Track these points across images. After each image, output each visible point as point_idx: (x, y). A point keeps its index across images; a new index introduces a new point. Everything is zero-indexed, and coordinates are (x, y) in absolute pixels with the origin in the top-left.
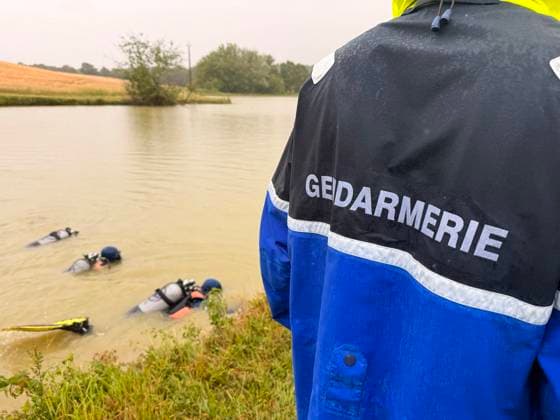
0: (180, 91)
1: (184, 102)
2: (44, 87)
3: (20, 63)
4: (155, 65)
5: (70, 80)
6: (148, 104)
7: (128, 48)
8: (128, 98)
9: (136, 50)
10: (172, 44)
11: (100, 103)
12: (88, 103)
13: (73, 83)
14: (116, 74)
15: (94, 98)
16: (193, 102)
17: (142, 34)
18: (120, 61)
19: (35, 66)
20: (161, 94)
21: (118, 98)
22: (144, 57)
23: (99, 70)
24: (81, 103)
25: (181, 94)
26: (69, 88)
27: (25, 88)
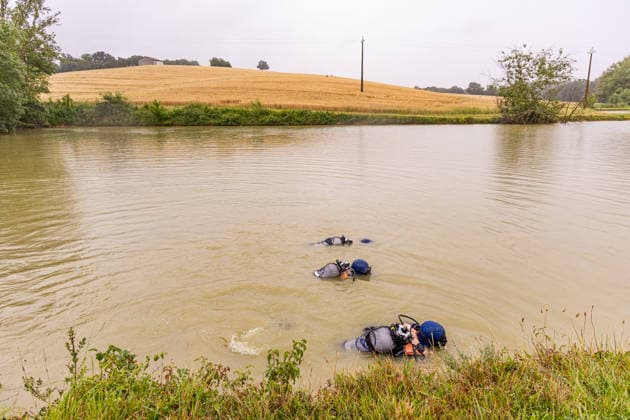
0: (563, 106)
1: (566, 120)
2: (422, 107)
3: (416, 88)
4: (536, 79)
5: (449, 100)
6: (520, 122)
7: (507, 62)
8: (500, 115)
9: (516, 64)
10: (561, 52)
11: (469, 121)
12: (458, 122)
13: (450, 102)
14: (491, 91)
15: (464, 117)
16: (580, 119)
17: (525, 46)
18: (496, 78)
19: (428, 89)
20: (538, 110)
21: (489, 117)
22: (524, 71)
23: (485, 89)
24: (452, 122)
25: (564, 110)
26: (445, 108)
27: (405, 109)
